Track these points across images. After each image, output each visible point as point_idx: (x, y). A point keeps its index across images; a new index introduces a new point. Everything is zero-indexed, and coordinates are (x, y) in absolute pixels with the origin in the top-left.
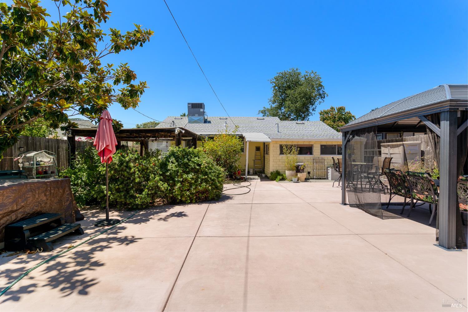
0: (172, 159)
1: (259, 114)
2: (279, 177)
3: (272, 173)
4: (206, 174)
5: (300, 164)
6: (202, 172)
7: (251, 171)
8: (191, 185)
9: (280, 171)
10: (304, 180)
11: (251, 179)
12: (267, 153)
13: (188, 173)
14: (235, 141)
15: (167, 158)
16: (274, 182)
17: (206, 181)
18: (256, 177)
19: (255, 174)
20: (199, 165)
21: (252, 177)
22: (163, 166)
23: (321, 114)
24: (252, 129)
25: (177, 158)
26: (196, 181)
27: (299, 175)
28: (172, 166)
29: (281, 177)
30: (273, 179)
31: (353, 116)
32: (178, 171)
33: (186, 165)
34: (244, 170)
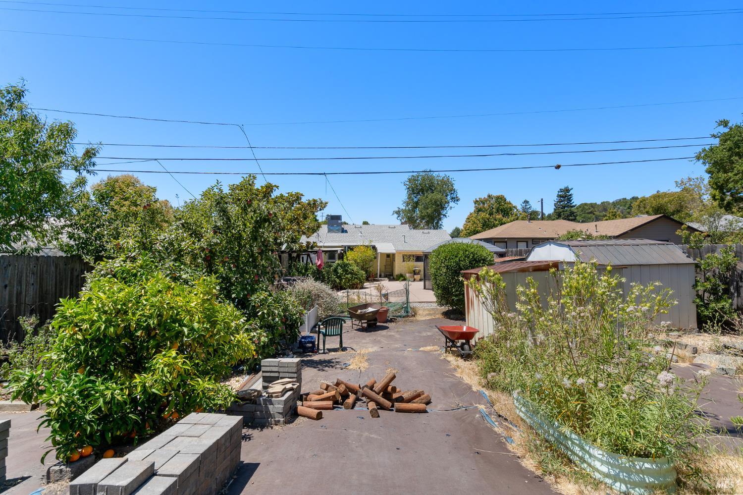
0: (339, 268)
1: (393, 214)
2: (402, 278)
3: (397, 276)
4: (356, 275)
5: (416, 269)
6: (354, 274)
7: (383, 275)
8: (349, 280)
9: (403, 274)
10: (419, 280)
11: (382, 280)
12: (394, 261)
13: (348, 274)
14: (370, 252)
15: (337, 266)
16: (398, 282)
17: (357, 278)
18: (387, 279)
19: (386, 276)
20: (353, 270)
21: (383, 279)
22: (335, 270)
23: (475, 203)
24: (384, 240)
25: (341, 266)
26: (352, 278)
27: (415, 276)
28: (340, 271)
29: (403, 278)
30: (397, 280)
31: (515, 207)
32: (343, 273)
33: (347, 271)
34: (377, 274)
